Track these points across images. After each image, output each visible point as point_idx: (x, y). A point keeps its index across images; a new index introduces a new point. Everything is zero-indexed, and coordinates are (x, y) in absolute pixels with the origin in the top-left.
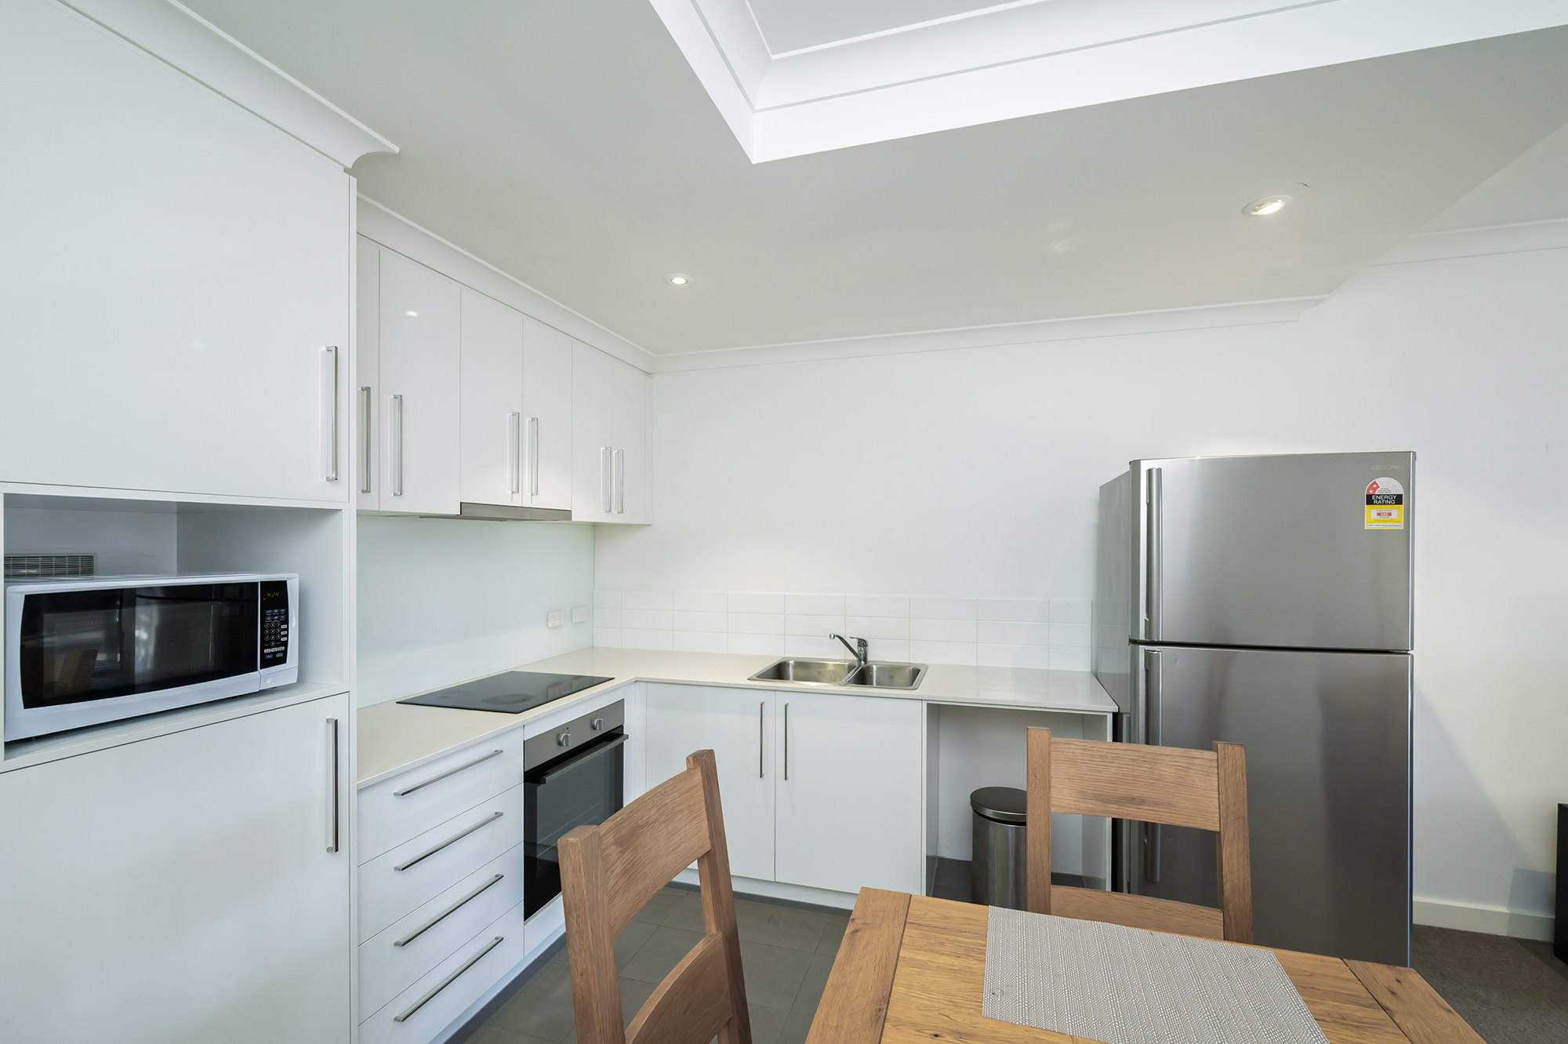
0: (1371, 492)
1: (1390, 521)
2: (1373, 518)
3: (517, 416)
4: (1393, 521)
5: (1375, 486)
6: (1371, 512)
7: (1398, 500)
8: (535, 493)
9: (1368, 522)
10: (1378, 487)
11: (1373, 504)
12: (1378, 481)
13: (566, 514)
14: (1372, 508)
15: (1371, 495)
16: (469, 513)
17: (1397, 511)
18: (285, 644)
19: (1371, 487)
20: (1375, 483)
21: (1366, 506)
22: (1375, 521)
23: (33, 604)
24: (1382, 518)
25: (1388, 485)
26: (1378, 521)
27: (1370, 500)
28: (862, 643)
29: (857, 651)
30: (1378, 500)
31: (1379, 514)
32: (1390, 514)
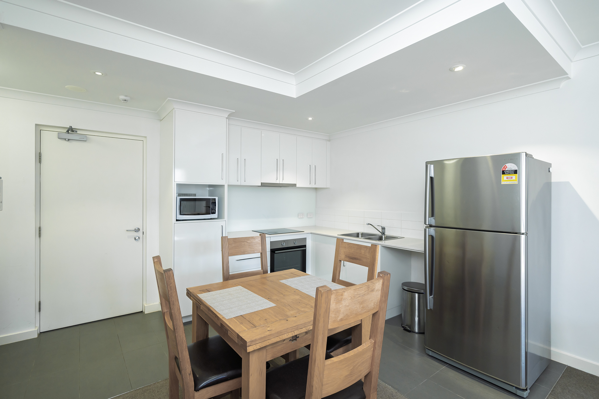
0: (504, 169)
1: (512, 181)
2: (505, 180)
3: (277, 159)
4: (513, 180)
5: (505, 167)
6: (504, 177)
7: (515, 172)
8: (283, 179)
9: (503, 181)
10: (507, 167)
11: (505, 174)
12: (507, 165)
13: (294, 185)
14: (504, 176)
15: (504, 171)
16: (263, 185)
17: (515, 176)
18: (215, 210)
19: (504, 168)
20: (506, 166)
21: (502, 175)
22: (506, 181)
23: (181, 200)
24: (509, 180)
25: (511, 166)
26: (507, 181)
27: (503, 173)
28: (383, 229)
29: (381, 232)
30: (507, 172)
31: (507, 178)
32: (512, 178)
